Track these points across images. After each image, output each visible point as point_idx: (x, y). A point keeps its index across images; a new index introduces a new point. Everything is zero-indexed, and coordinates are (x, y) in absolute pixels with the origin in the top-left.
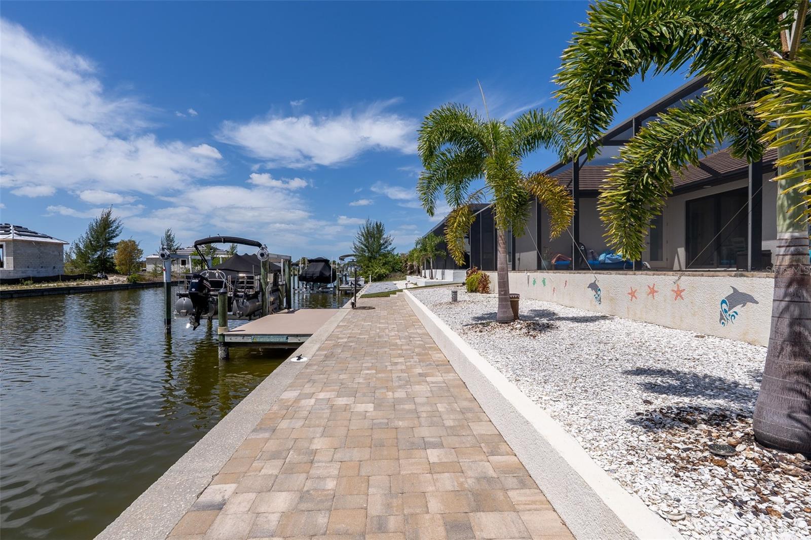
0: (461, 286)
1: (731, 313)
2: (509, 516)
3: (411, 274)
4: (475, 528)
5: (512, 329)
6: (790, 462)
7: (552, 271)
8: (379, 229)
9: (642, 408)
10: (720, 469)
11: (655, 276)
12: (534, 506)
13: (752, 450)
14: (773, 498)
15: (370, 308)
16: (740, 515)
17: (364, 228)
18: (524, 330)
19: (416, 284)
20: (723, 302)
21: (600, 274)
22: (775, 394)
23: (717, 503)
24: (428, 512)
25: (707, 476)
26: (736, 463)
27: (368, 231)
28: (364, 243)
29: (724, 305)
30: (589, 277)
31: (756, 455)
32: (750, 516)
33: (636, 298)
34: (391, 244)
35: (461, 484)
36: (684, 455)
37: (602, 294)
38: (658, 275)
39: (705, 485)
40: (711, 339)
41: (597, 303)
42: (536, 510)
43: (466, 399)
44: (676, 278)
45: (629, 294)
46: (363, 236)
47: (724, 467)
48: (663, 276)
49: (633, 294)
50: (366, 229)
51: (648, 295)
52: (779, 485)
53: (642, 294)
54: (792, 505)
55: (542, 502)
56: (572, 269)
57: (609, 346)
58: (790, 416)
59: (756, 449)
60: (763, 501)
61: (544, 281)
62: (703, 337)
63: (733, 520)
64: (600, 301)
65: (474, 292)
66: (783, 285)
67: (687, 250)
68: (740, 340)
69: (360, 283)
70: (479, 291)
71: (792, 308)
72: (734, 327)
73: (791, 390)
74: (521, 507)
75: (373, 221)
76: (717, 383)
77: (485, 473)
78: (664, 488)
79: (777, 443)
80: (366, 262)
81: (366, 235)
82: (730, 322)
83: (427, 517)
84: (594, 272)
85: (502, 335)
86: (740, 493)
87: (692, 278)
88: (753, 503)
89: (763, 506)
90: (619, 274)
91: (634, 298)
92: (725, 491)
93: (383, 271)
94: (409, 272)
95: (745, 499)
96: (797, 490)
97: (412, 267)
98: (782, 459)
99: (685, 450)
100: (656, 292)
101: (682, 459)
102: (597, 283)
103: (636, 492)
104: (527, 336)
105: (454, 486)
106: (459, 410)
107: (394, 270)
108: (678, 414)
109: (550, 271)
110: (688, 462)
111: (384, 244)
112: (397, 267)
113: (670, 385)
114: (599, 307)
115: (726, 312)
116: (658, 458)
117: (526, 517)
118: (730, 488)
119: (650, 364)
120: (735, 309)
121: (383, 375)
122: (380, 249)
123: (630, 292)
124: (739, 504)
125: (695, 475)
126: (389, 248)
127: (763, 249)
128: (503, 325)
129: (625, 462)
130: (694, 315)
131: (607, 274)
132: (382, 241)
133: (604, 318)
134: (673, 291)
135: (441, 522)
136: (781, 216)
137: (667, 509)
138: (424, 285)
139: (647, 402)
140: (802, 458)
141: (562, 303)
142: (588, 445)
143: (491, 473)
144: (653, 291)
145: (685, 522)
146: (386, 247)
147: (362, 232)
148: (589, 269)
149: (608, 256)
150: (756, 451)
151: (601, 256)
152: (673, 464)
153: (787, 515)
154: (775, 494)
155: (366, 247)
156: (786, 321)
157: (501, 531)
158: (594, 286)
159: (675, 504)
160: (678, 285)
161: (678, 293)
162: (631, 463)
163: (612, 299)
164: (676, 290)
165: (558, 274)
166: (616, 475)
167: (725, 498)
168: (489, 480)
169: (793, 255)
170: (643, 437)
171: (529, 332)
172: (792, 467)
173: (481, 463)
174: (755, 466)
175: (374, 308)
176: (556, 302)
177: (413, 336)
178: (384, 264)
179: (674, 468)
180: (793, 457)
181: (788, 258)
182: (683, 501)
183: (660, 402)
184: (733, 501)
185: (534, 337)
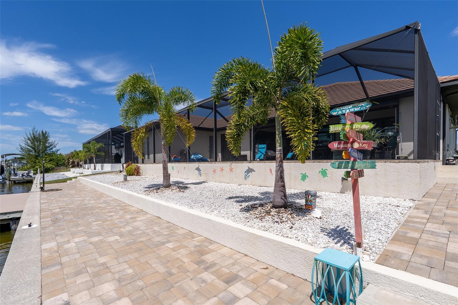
0: (119, 173)
1: (248, 175)
2: (214, 253)
3: (73, 167)
4: (206, 260)
5: (172, 190)
6: (282, 210)
7: (177, 163)
8: (45, 136)
9: (241, 207)
10: (270, 216)
11: (223, 164)
12: (219, 248)
13: (274, 210)
14: (283, 219)
15: (57, 190)
16: (279, 224)
17: (30, 134)
18: (178, 190)
19: (82, 173)
20: (246, 172)
21: (200, 163)
22: (277, 193)
23: (273, 224)
24: (185, 263)
25: (268, 219)
26: (272, 213)
27: (34, 136)
28: (31, 145)
29: (246, 173)
30: (196, 165)
31: (275, 211)
32: (280, 224)
33: (216, 173)
34: (55, 147)
35: (190, 250)
36: (260, 215)
37: (202, 172)
38: (224, 163)
39: (269, 221)
40: (243, 186)
41: (200, 176)
42: (221, 248)
43: (165, 223)
44: (231, 164)
45: (213, 171)
46: (29, 140)
47: (270, 215)
48: (226, 164)
49: (214, 171)
50: (32, 136)
51: (220, 171)
52: (282, 216)
53: (218, 171)
54: (286, 219)
55: (221, 246)
56: (187, 162)
57: (214, 192)
58: (281, 198)
59: (275, 209)
60: (281, 220)
61: (173, 168)
62: (240, 185)
63: (278, 226)
64: (201, 175)
65: (131, 175)
66: (278, 162)
67: (222, 154)
68: (251, 185)
69: (30, 174)
70: (134, 175)
71: (280, 168)
72: (249, 180)
73: (281, 191)
74: (216, 249)
75: (39, 130)
76: (253, 197)
77: (195, 244)
78: (260, 224)
79: (278, 206)
80: (34, 160)
81: (33, 139)
82: (247, 179)
83: (186, 264)
84: (198, 163)
85: (168, 192)
86: (276, 220)
87: (236, 164)
88: (280, 221)
89: (282, 221)
90: (209, 163)
91: (215, 173)
92: (273, 220)
93: (49, 166)
94: (71, 166)
95: (278, 221)
96: (286, 216)
97: (73, 162)
98: (280, 210)
99: (260, 214)
100: (223, 170)
101: (260, 217)
102: (199, 167)
103: (254, 228)
104: (180, 192)
105: (188, 252)
106: (165, 227)
107: (58, 165)
108: (251, 206)
109: (176, 163)
110: (262, 217)
111: (49, 147)
112: (60, 163)
113: (242, 200)
114: (201, 178)
115: (246, 175)
116: (254, 218)
117: (219, 251)
118: (274, 219)
119: (231, 195)
120: (249, 174)
121: (109, 223)
122: (46, 150)
123: (213, 170)
124: (277, 222)
125: (265, 219)
126: (54, 149)
127: (241, 154)
128: (167, 188)
129: (247, 222)
130: (236, 177)
131: (204, 163)
132: (47, 145)
133: (204, 182)
134: (229, 169)
135: (193, 263)
136: (277, 143)
137: (264, 229)
138: (91, 174)
139: (241, 205)
140: (283, 208)
141: (182, 178)
142: (234, 221)
143: (198, 244)
144: (222, 170)
145: (269, 230)
146: (52, 149)
147: (28, 137)
148: (196, 162)
149: (195, 156)
150: (275, 210)
151: (192, 156)
152: (259, 218)
153: (286, 221)
154: (283, 218)
155: (33, 148)
156: (279, 172)
157: (215, 258)
158: (198, 169)
159: (265, 227)
160: (231, 167)
161: (231, 170)
162: (248, 222)
163: (206, 174)
164: (230, 168)
165: (181, 164)
166: (247, 226)
167: (274, 222)
168: (199, 246)
169: (280, 154)
170: (247, 214)
171: (180, 190)
172: (283, 211)
173: (192, 242)
174: (276, 213)
175: (61, 190)
176: (179, 177)
177: (108, 201)
178: (51, 160)
179: (260, 219)
180: (282, 209)
181: (279, 155)
182: (266, 226)
183: (244, 205)
184: (276, 222)
185: (184, 192)
